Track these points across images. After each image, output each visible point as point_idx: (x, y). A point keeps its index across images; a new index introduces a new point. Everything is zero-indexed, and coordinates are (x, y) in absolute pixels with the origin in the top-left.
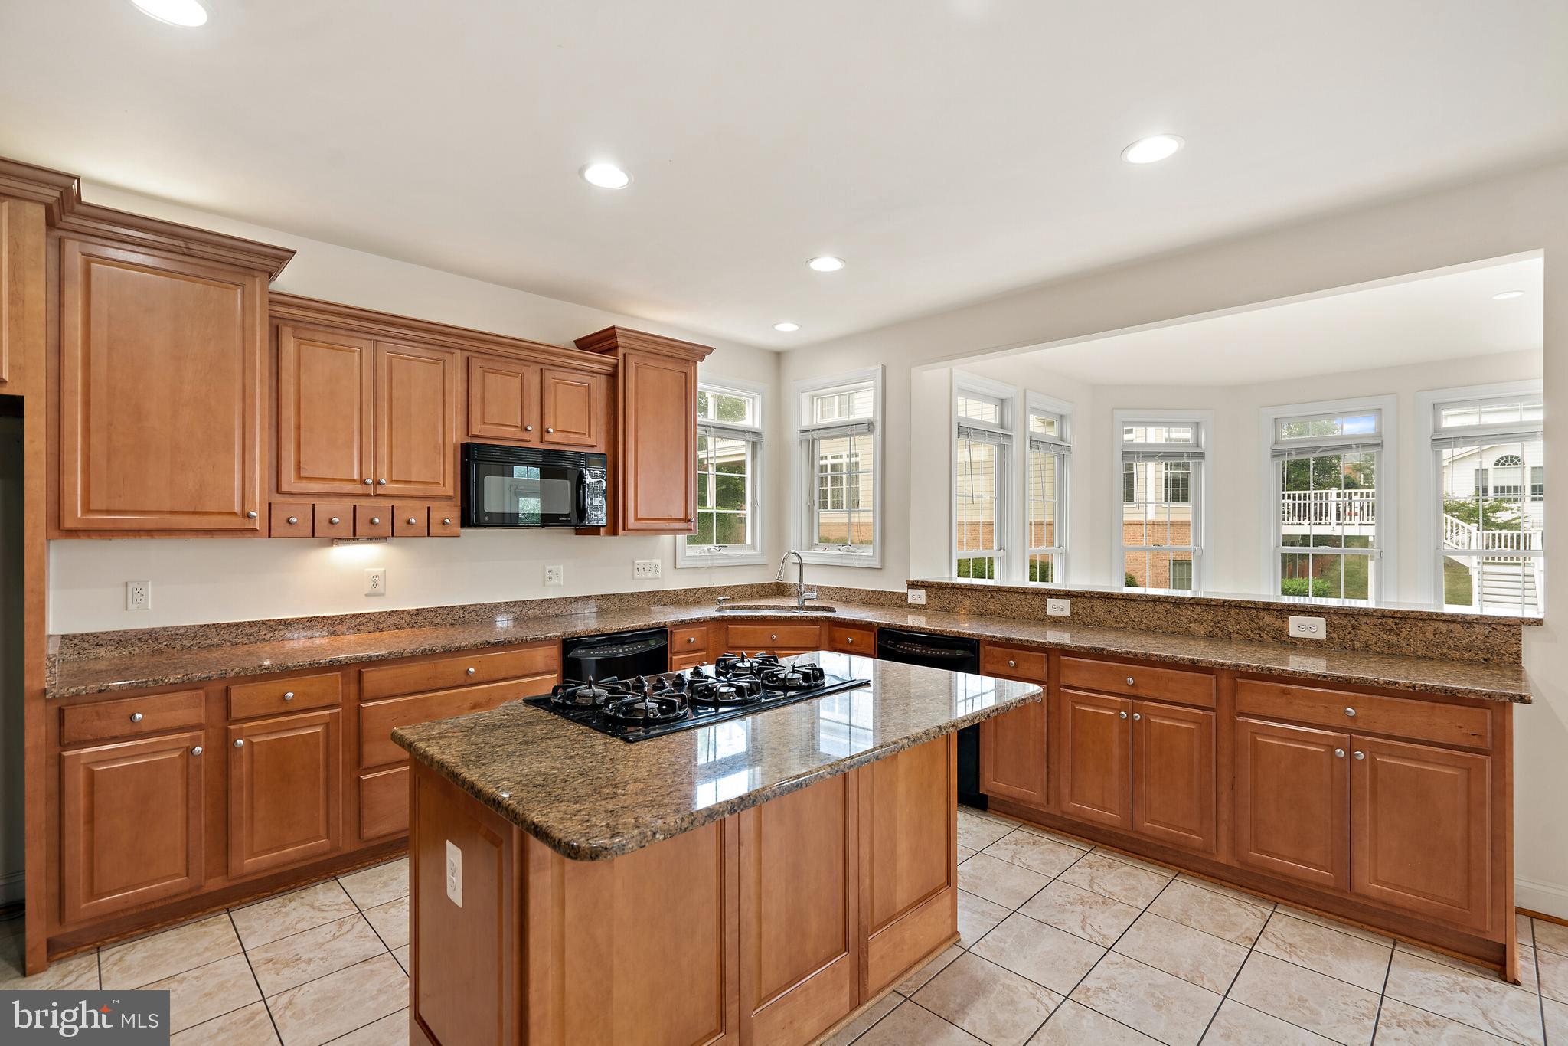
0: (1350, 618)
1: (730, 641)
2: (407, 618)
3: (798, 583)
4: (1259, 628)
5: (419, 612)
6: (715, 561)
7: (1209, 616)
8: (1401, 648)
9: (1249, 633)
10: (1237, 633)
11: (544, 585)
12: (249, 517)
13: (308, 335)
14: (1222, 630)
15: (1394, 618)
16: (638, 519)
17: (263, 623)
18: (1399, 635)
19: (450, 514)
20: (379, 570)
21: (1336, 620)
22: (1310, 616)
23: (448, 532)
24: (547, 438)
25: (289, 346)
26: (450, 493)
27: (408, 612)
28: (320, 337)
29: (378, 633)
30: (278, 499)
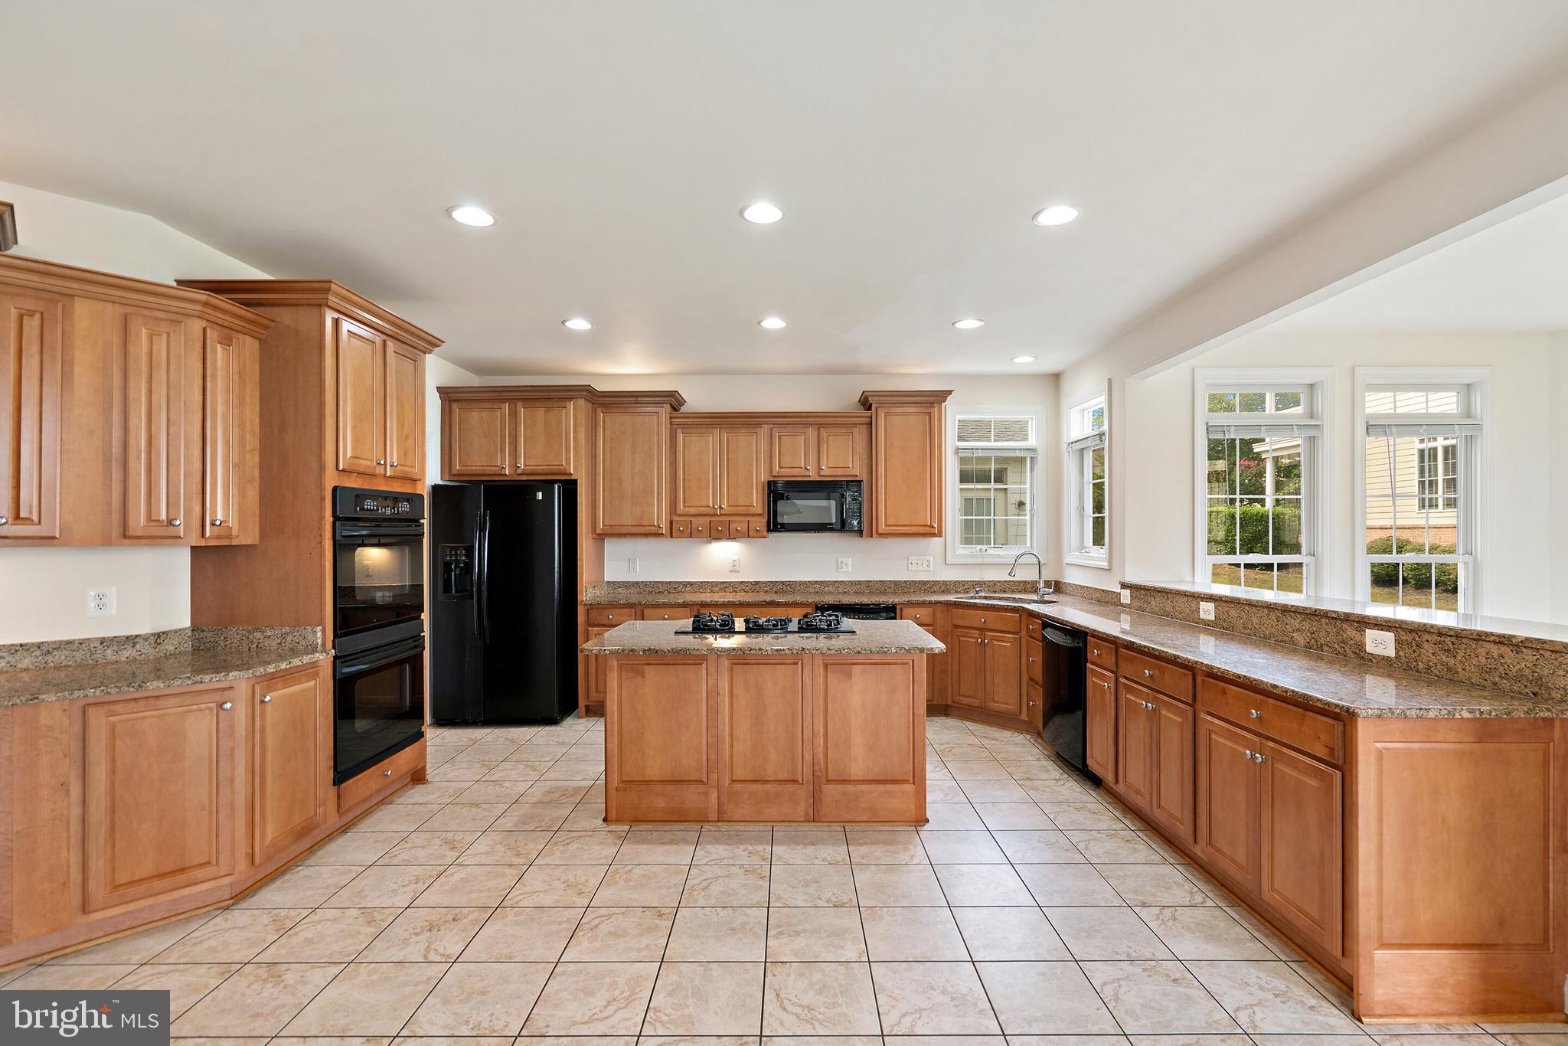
0: (1414, 634)
1: (954, 621)
2: (750, 586)
3: (1038, 579)
4: (1343, 642)
5: (757, 583)
6: (985, 560)
7: (1306, 625)
8: (1457, 673)
9: (1336, 646)
10: (1327, 646)
11: (837, 571)
12: (660, 528)
13: (688, 431)
14: (1316, 641)
15: (1450, 636)
16: (886, 525)
17: (681, 582)
18: (1455, 657)
19: (761, 523)
20: (736, 557)
21: (1404, 637)
22: (1382, 630)
23: (759, 535)
24: (822, 473)
25: (680, 437)
26: (760, 512)
27: (751, 582)
28: (694, 431)
29: (734, 593)
30: (676, 518)
